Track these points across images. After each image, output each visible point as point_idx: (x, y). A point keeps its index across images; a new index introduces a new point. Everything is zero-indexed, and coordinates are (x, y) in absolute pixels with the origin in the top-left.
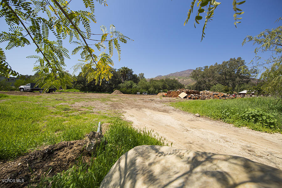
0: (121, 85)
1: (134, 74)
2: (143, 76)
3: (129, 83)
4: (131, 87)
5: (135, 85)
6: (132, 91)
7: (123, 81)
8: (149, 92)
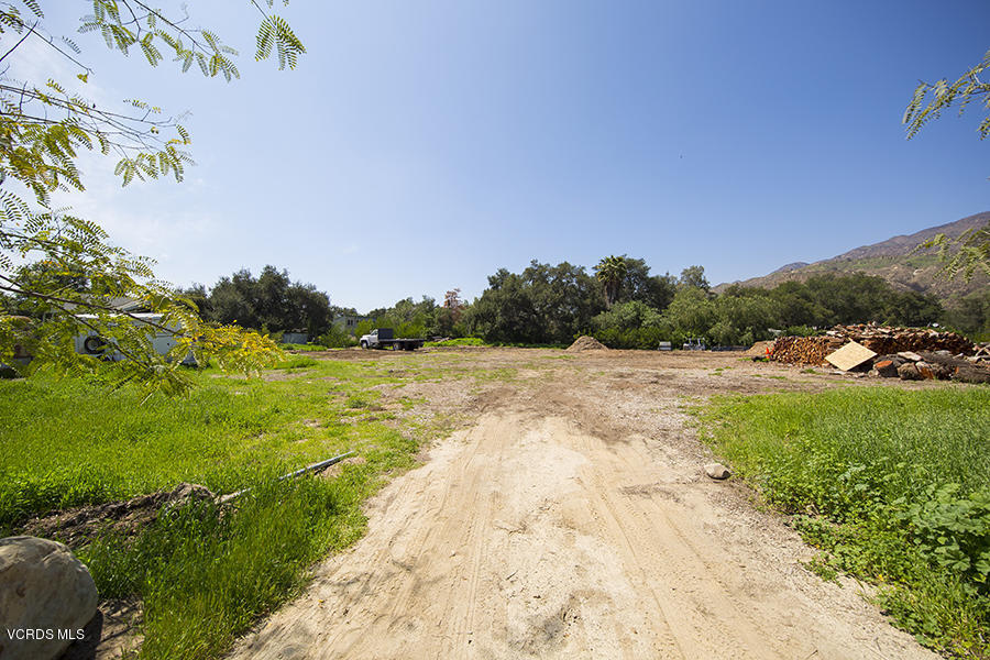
0: (600, 318)
1: (651, 274)
2: (698, 278)
3: (628, 309)
4: (636, 322)
5: (651, 315)
6: (639, 337)
7: (609, 306)
8: (712, 338)
